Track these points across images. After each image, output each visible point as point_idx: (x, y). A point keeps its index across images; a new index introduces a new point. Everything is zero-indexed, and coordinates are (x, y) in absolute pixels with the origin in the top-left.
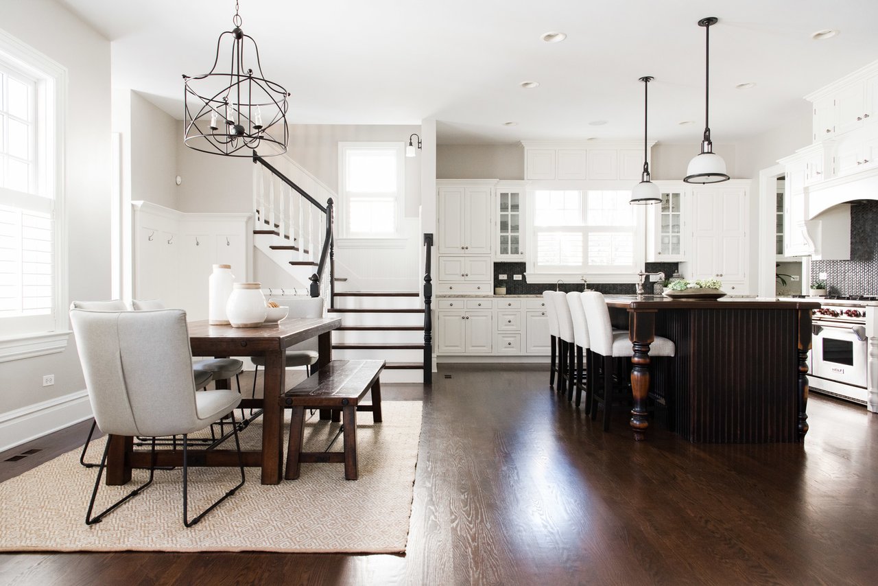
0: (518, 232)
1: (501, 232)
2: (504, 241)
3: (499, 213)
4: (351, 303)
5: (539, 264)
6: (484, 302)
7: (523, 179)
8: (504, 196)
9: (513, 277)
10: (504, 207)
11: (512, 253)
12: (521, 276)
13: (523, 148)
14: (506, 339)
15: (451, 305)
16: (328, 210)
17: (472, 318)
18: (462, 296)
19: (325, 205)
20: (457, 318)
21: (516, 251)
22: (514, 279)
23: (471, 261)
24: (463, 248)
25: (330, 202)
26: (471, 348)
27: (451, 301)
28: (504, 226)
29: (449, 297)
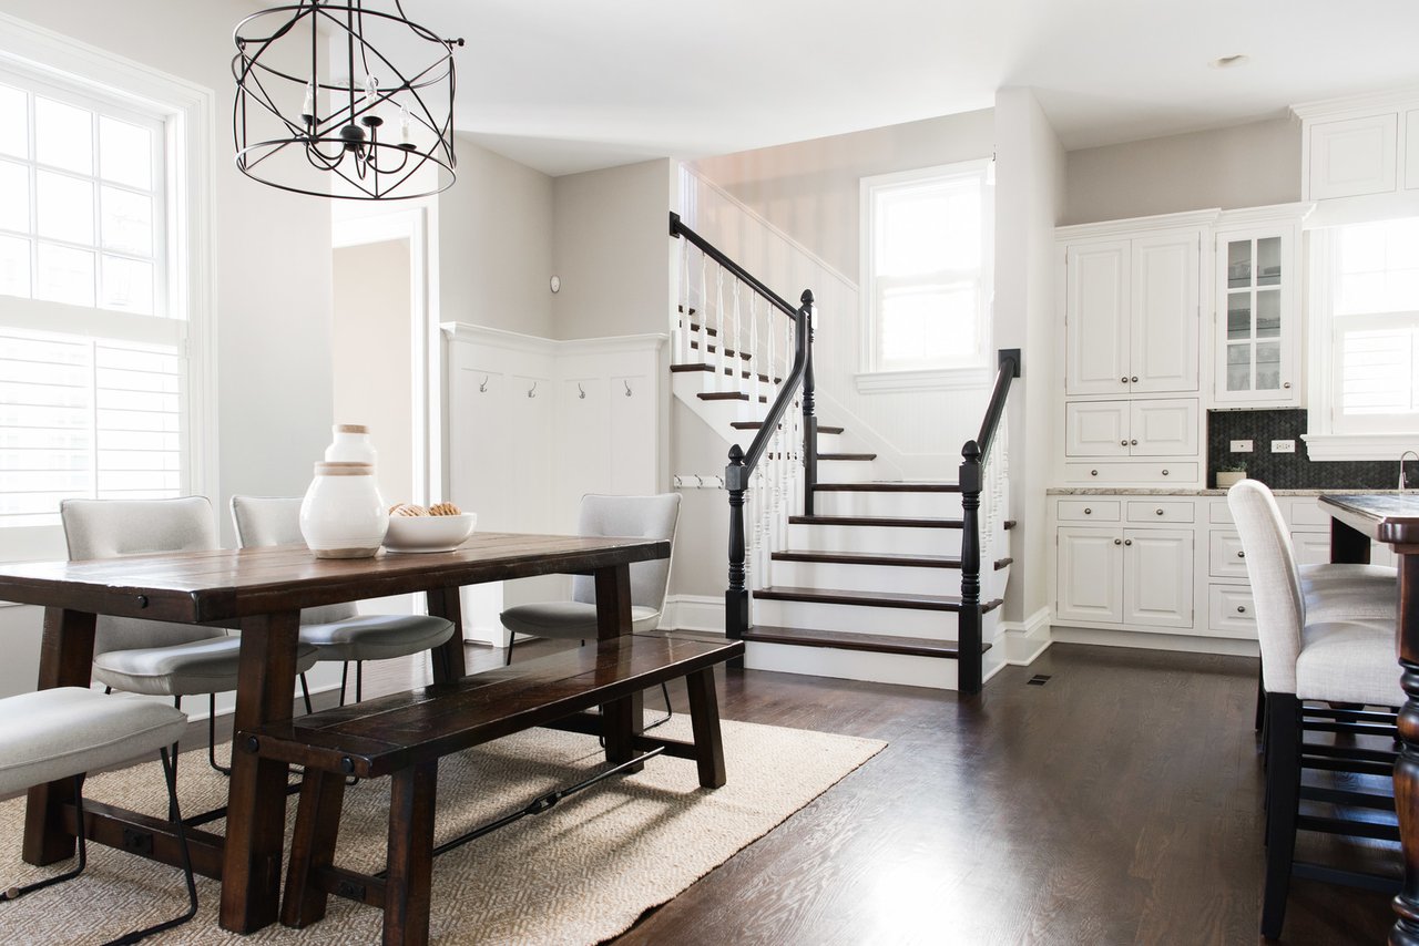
0: (1277, 334)
1: (1229, 337)
2: (1237, 360)
3: (1224, 291)
4: (845, 504)
5: (1346, 412)
6: (1173, 508)
7: (1300, 200)
8: (1238, 249)
9: (1270, 445)
10: (1238, 277)
11: (1259, 387)
12: (1292, 443)
13: (1299, 123)
14: (1231, 597)
15: (1088, 512)
16: (801, 317)
17: (1142, 543)
18: (1116, 492)
19: (797, 305)
20: (1106, 541)
21: (1269, 381)
22: (1274, 450)
23: (1144, 410)
24: (1124, 381)
25: (807, 298)
26: (1138, 615)
27: (1087, 502)
28: (1238, 322)
29: (1084, 493)
